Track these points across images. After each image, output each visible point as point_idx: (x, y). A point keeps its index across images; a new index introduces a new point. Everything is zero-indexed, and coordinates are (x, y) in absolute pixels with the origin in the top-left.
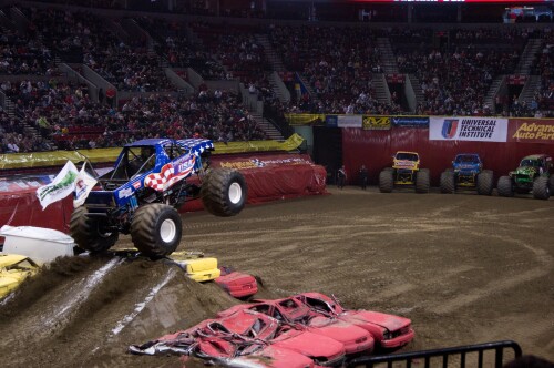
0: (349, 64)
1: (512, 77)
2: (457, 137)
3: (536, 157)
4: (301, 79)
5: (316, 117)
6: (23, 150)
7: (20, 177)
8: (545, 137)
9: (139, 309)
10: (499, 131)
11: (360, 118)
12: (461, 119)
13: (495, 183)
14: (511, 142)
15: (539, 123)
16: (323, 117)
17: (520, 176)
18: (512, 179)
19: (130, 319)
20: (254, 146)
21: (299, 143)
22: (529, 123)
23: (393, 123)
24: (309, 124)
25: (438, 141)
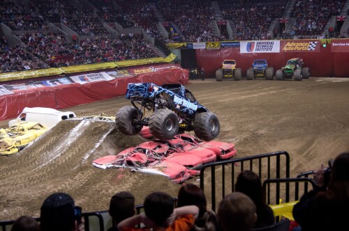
0: (198, 16)
1: (281, 19)
2: (254, 51)
3: (295, 59)
4: (174, 25)
5: (182, 44)
6: (32, 68)
7: (32, 83)
8: (299, 49)
9: (97, 146)
10: (276, 47)
11: (204, 44)
12: (256, 42)
13: (274, 74)
14: (282, 52)
15: (296, 42)
16: (185, 44)
17: (287, 69)
18: (283, 71)
19: (92, 151)
20: (151, 61)
21: (174, 58)
22: (291, 42)
23: (221, 46)
24: (179, 48)
25: (245, 54)
